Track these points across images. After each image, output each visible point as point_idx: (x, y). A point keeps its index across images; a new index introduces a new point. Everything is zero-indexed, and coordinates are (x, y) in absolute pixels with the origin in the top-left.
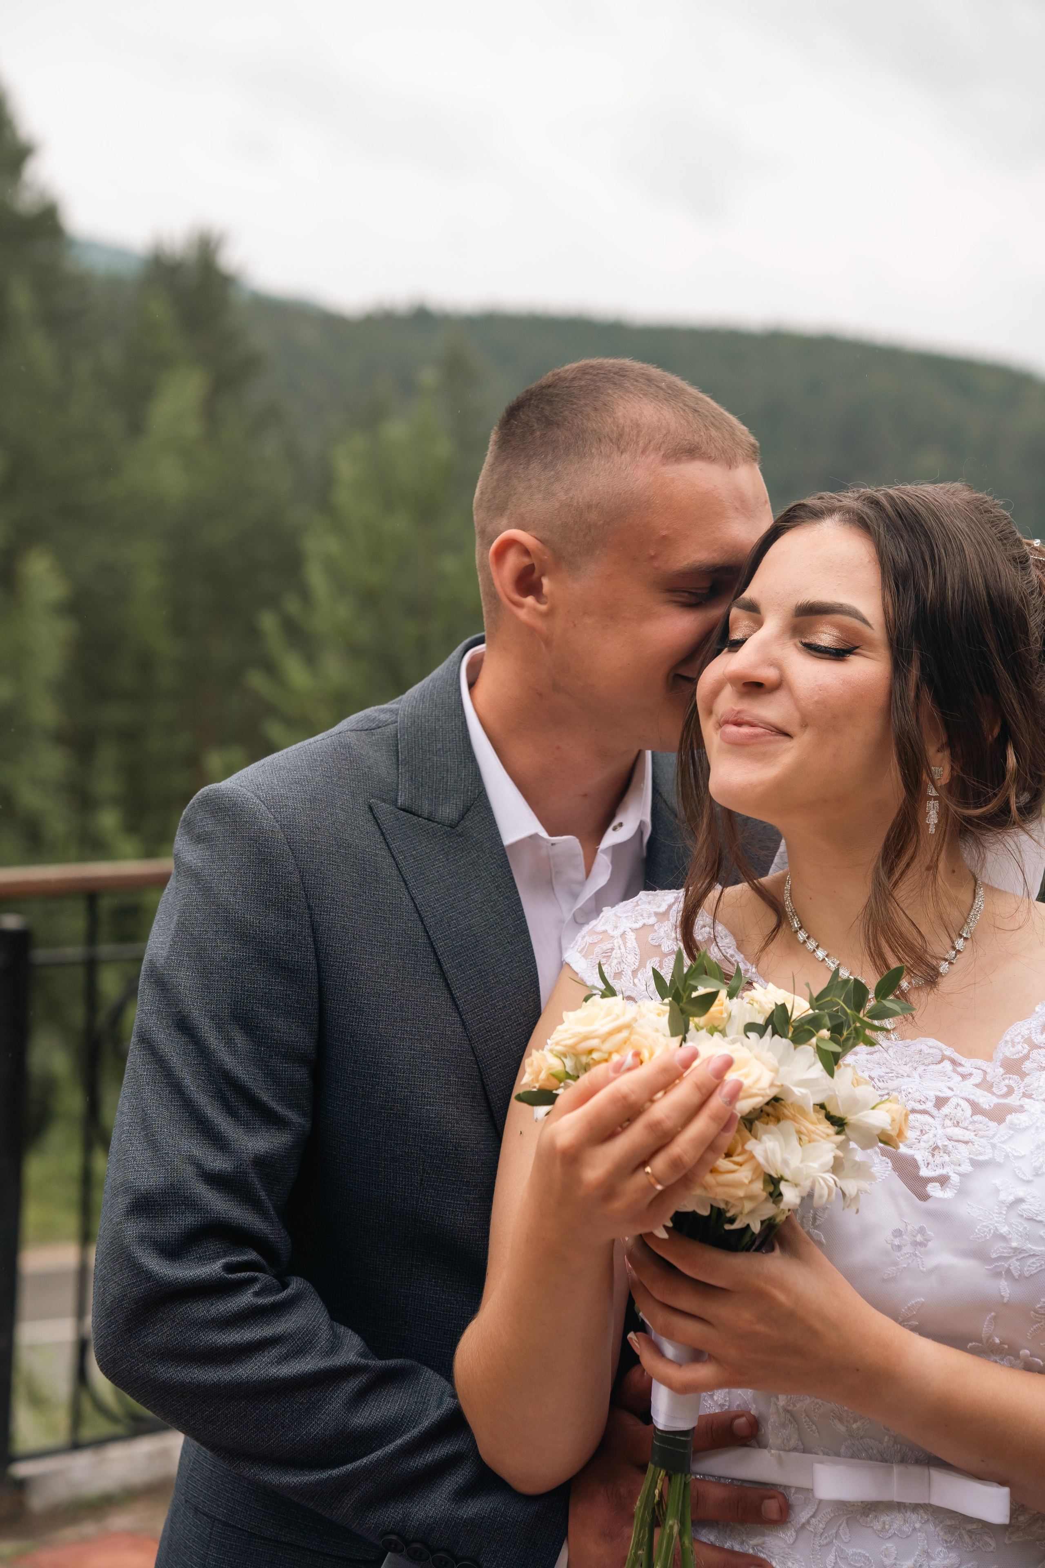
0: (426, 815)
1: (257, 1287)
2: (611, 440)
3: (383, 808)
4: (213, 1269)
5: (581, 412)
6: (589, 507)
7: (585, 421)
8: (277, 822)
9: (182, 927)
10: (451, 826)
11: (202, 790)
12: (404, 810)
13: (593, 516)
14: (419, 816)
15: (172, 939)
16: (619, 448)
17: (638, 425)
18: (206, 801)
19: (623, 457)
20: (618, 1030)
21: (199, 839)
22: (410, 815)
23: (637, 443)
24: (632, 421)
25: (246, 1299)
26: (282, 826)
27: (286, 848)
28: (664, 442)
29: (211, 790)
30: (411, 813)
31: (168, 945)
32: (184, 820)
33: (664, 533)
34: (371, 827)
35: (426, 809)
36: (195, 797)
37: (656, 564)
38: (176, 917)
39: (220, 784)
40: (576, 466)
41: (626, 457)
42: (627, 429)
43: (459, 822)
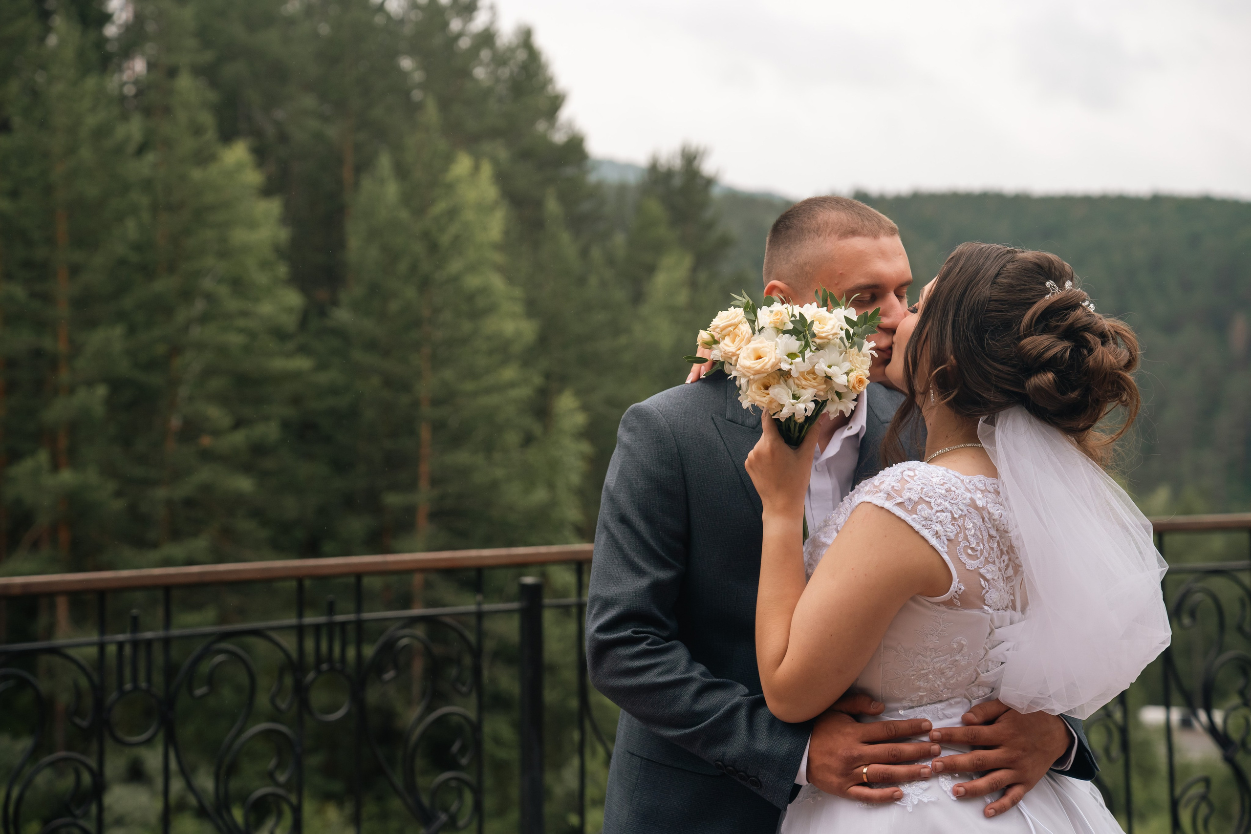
0: (740, 423)
1: (649, 641)
2: (814, 231)
3: (718, 419)
4: (628, 633)
5: (802, 220)
6: (805, 264)
7: (803, 224)
8: (667, 423)
9: (621, 473)
10: (753, 428)
11: (632, 406)
12: (729, 420)
13: (807, 268)
14: (737, 424)
15: (617, 479)
16: (818, 234)
17: (827, 223)
18: (634, 411)
19: (820, 239)
20: (730, 326)
21: (630, 430)
22: (732, 423)
23: (826, 231)
24: (824, 221)
25: (643, 646)
26: (670, 425)
27: (671, 435)
28: (839, 229)
29: (636, 406)
30: (733, 422)
31: (614, 481)
32: (623, 420)
33: (841, 272)
34: (713, 426)
35: (740, 420)
36: (628, 409)
37: (838, 287)
38: (618, 468)
39: (641, 403)
40: (799, 245)
41: (821, 238)
42: (822, 225)
43: (757, 426)
